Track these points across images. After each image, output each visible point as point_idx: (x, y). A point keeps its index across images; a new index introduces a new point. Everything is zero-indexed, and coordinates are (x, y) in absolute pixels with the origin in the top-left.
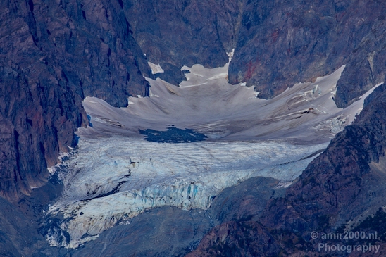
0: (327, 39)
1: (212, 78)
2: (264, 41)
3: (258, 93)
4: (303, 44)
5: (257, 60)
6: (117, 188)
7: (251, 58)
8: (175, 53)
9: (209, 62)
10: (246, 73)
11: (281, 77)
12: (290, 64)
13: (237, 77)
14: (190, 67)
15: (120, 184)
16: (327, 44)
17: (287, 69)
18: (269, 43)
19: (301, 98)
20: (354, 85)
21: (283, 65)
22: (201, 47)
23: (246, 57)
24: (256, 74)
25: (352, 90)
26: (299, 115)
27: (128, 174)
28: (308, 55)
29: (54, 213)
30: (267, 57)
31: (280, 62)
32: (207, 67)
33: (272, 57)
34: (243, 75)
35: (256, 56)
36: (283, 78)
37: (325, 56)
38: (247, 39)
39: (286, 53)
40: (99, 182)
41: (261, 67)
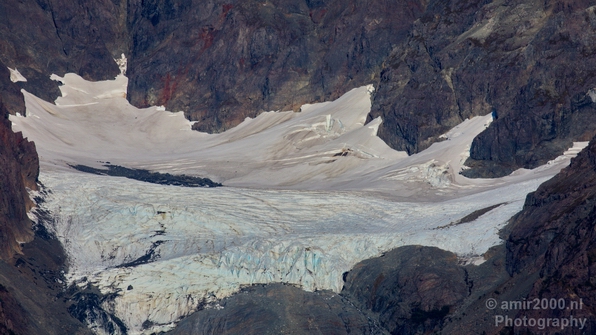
0: (305, 48)
1: (101, 96)
2: (188, 44)
3: (193, 123)
4: (265, 52)
5: (179, 73)
6: (152, 251)
7: (169, 69)
8: (35, 53)
9: (90, 72)
10: (161, 91)
11: (233, 101)
12: (245, 82)
13: (146, 97)
14: (62, 76)
15: (155, 246)
16: (307, 55)
17: (241, 89)
18: (197, 48)
19: (310, 133)
20: (426, 116)
21: (234, 82)
22: (74, 48)
23: (162, 66)
24: (182, 94)
25: (423, 124)
26: (328, 158)
27: (160, 229)
28: (280, 70)
29: (80, 285)
30: (200, 69)
31: (227, 77)
32: (86, 79)
33: (208, 69)
34: (156, 95)
35: (178, 67)
36: (237, 103)
37: (306, 73)
38: (153, 40)
39: (238, 65)
40: (115, 240)
41: (190, 85)
